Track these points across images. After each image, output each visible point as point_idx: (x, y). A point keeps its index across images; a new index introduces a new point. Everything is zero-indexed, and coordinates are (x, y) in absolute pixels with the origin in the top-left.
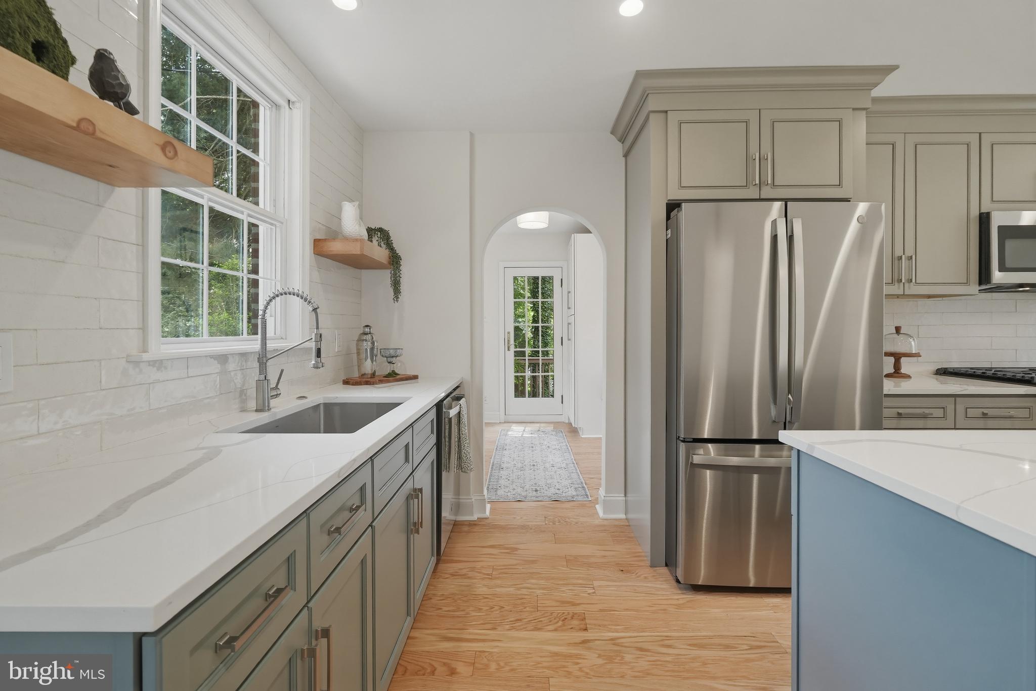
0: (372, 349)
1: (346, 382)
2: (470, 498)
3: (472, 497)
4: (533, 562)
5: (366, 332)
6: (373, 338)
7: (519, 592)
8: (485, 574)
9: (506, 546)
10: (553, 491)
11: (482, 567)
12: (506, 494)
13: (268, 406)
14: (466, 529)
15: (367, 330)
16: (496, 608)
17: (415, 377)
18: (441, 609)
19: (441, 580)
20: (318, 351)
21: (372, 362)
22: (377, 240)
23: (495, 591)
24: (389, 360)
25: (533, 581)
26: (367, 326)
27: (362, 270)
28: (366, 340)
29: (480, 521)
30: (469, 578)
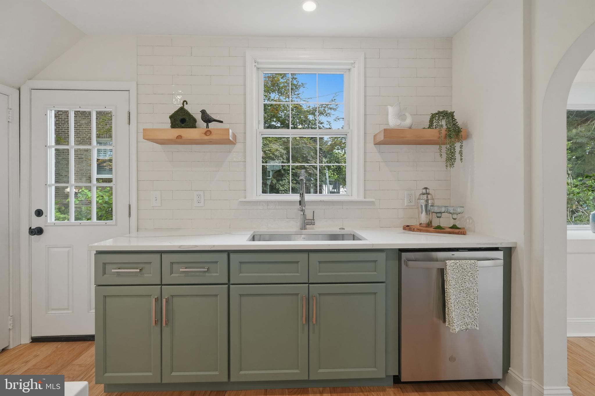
5: (425, 192)
17: (463, 233)
24: (438, 215)
26: (425, 188)
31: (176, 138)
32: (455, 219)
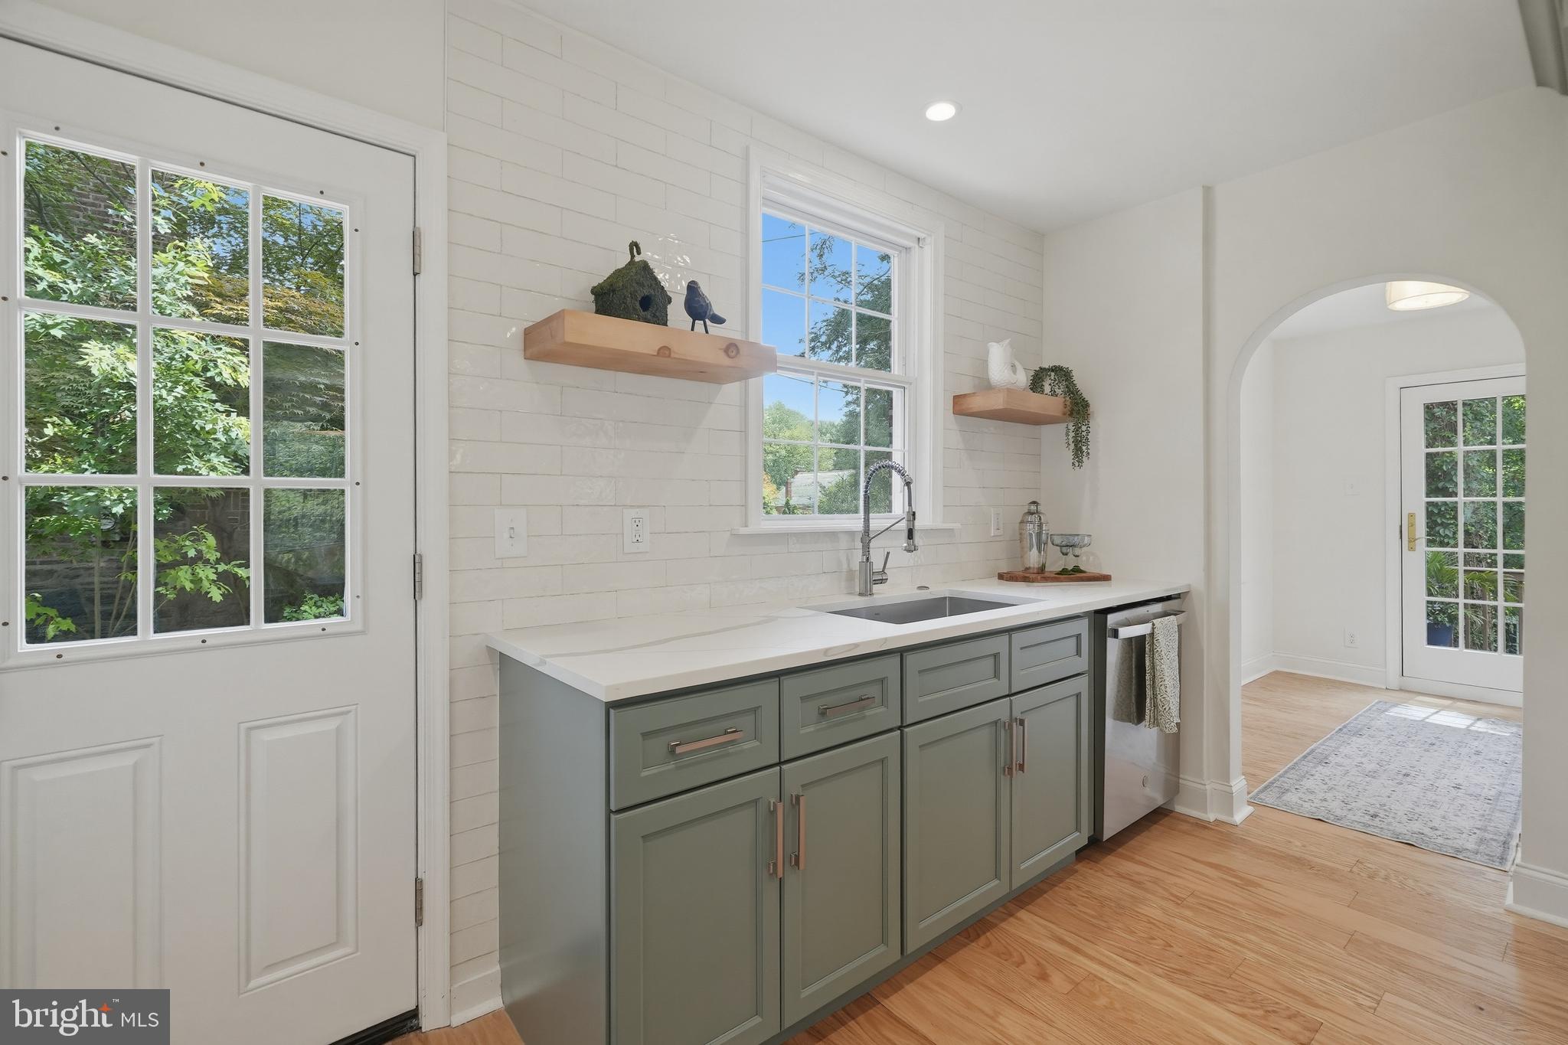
0: (1039, 535)
1: (1001, 577)
2: (1202, 782)
3: (1207, 782)
4: (1276, 914)
5: (1034, 510)
6: (1040, 519)
7: (1215, 941)
8: (1172, 895)
9: (1241, 874)
10: (1416, 826)
11: (1175, 884)
12: (1301, 802)
13: (870, 591)
14: (1185, 827)
15: (1033, 508)
16: (1159, 941)
17: (1106, 578)
18: (1075, 905)
19: (1099, 874)
20: (909, 531)
21: (1040, 552)
22: (1050, 385)
23: (1174, 921)
24: (1064, 550)
25: (1253, 938)
26: (1034, 503)
27: (1042, 426)
28: (1031, 522)
29: (1217, 825)
30: (1146, 890)
31: (656, 354)
32: (1078, 556)
